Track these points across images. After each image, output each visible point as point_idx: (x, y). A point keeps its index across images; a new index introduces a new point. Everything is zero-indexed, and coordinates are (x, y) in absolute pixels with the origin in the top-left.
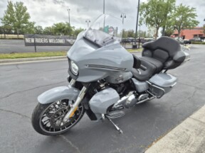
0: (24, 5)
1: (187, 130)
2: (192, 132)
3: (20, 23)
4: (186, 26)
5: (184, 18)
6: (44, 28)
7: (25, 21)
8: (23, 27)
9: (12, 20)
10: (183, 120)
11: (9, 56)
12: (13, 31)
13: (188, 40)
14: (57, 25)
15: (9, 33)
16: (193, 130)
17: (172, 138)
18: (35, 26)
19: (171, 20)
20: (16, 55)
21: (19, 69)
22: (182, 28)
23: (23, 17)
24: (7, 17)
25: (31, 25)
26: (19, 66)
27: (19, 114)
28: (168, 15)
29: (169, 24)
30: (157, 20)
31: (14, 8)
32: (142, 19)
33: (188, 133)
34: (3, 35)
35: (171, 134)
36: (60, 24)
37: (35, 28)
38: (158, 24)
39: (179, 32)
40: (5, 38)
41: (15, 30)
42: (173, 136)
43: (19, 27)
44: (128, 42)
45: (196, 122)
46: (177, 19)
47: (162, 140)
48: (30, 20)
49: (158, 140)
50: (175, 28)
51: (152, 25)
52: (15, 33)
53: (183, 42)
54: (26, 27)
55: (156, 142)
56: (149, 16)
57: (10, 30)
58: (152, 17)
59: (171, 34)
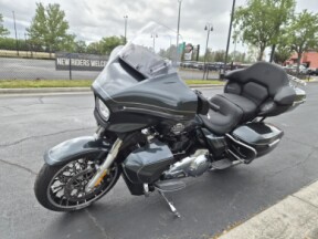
0: (61, 9)
1: (285, 216)
2: (292, 221)
3: (54, 36)
4: (312, 46)
5: (310, 34)
6: (88, 43)
7: (62, 33)
8: (59, 42)
9: (42, 31)
10: (282, 199)
11: (32, 83)
12: (44, 48)
13: (314, 69)
14: (107, 40)
15: (39, 50)
16: (296, 217)
17: (256, 226)
18: (75, 40)
19: (286, 35)
20: (42, 83)
21: (42, 103)
22: (306, 50)
23: (58, 26)
24: (35, 26)
25: (70, 38)
26: (44, 100)
27: (29, 170)
28: (282, 27)
29: (283, 43)
30: (262, 36)
31: (46, 13)
32: (237, 33)
33: (286, 221)
34: (29, 53)
35: (256, 220)
36: (113, 38)
37: (76, 44)
38: (264, 41)
39: (300, 56)
40: (31, 58)
41: (47, 45)
42: (259, 223)
43: (52, 41)
44: (215, 69)
45: (303, 205)
46: (298, 35)
47: (238, 229)
48: (68, 32)
49: (232, 227)
50: (293, 48)
51: (254, 43)
52: (47, 51)
53: (305, 72)
54: (62, 42)
55: (228, 230)
56: (249, 28)
57: (40, 45)
58: (254, 30)
59: (286, 58)
